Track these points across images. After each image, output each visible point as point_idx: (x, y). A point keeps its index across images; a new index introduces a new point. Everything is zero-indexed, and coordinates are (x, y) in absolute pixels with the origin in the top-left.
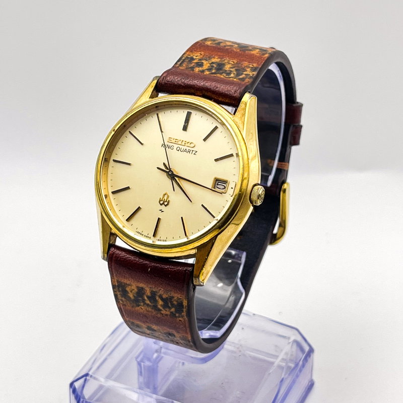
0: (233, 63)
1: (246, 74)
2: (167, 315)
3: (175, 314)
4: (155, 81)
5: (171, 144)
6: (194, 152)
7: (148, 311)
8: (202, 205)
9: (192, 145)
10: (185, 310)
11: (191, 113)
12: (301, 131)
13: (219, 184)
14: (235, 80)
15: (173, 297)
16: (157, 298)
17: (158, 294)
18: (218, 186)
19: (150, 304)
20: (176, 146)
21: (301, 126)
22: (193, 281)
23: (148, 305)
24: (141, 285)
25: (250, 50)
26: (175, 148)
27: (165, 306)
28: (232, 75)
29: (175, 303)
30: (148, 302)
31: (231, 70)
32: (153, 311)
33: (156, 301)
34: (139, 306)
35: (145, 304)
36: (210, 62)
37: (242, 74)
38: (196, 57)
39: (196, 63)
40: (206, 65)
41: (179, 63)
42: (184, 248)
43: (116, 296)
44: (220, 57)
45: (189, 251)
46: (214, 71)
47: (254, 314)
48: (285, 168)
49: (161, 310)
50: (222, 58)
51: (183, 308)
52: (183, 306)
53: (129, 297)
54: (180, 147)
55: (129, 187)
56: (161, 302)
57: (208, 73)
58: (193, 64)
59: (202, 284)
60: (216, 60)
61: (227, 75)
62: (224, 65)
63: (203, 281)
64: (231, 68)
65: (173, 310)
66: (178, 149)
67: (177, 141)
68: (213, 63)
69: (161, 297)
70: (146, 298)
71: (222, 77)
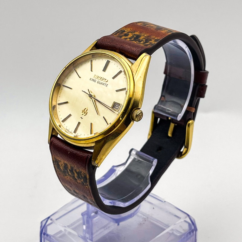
0: (146, 36)
1: (150, 43)
2: (80, 183)
3: (84, 183)
4: (96, 42)
5: (95, 79)
6: (106, 85)
7: (71, 180)
8: (104, 117)
9: (106, 81)
10: (88, 181)
11: (109, 61)
12: (206, 89)
13: (116, 105)
14: (142, 45)
15: (82, 172)
16: (74, 172)
17: (74, 169)
18: (116, 107)
19: (71, 175)
20: (97, 80)
21: (206, 86)
22: (91, 163)
23: (70, 175)
24: (66, 162)
25: (162, 30)
26: (97, 81)
27: (79, 177)
28: (142, 42)
29: (83, 176)
30: (70, 174)
31: (144, 39)
32: (73, 179)
33: (74, 173)
34: (66, 175)
35: (69, 174)
36: (134, 34)
37: (148, 42)
38: (127, 30)
39: (125, 34)
40: (130, 35)
41: (115, 33)
42: (87, 142)
43: (55, 167)
44: (141, 32)
45: (91, 144)
46: (132, 39)
47: (165, 201)
48: (191, 111)
49: (77, 180)
50: (141, 33)
51: (87, 180)
52: (87, 178)
53: (61, 169)
54: (100, 81)
55: (67, 102)
56: (76, 175)
57: (129, 40)
58: (123, 34)
59: (97, 165)
60: (137, 33)
61: (139, 42)
62: (140, 36)
63: (97, 163)
64: (144, 38)
65: (82, 180)
66: (98, 82)
67: (98, 77)
68: (135, 35)
69: (76, 171)
70: (68, 170)
71: (135, 42)
